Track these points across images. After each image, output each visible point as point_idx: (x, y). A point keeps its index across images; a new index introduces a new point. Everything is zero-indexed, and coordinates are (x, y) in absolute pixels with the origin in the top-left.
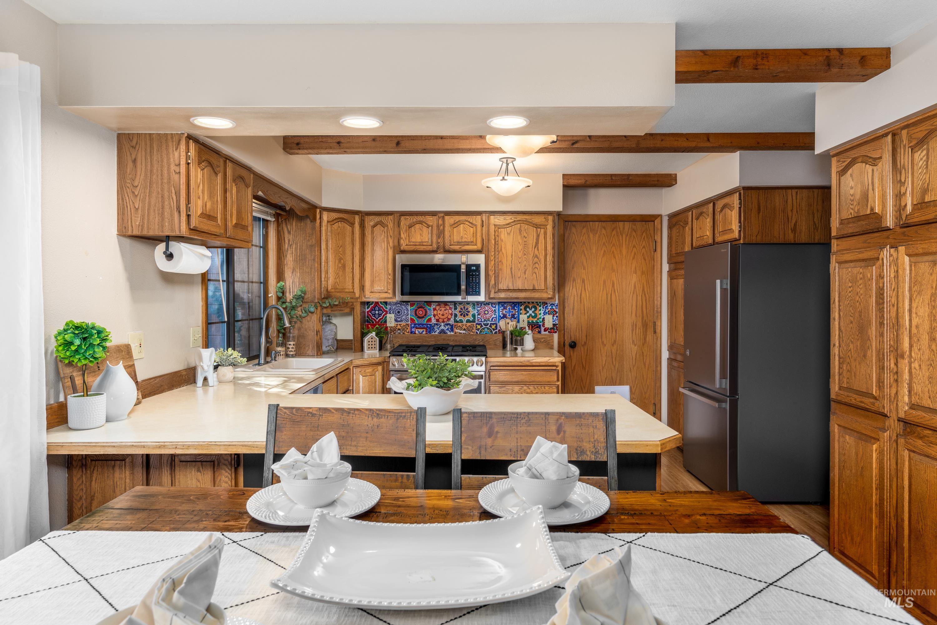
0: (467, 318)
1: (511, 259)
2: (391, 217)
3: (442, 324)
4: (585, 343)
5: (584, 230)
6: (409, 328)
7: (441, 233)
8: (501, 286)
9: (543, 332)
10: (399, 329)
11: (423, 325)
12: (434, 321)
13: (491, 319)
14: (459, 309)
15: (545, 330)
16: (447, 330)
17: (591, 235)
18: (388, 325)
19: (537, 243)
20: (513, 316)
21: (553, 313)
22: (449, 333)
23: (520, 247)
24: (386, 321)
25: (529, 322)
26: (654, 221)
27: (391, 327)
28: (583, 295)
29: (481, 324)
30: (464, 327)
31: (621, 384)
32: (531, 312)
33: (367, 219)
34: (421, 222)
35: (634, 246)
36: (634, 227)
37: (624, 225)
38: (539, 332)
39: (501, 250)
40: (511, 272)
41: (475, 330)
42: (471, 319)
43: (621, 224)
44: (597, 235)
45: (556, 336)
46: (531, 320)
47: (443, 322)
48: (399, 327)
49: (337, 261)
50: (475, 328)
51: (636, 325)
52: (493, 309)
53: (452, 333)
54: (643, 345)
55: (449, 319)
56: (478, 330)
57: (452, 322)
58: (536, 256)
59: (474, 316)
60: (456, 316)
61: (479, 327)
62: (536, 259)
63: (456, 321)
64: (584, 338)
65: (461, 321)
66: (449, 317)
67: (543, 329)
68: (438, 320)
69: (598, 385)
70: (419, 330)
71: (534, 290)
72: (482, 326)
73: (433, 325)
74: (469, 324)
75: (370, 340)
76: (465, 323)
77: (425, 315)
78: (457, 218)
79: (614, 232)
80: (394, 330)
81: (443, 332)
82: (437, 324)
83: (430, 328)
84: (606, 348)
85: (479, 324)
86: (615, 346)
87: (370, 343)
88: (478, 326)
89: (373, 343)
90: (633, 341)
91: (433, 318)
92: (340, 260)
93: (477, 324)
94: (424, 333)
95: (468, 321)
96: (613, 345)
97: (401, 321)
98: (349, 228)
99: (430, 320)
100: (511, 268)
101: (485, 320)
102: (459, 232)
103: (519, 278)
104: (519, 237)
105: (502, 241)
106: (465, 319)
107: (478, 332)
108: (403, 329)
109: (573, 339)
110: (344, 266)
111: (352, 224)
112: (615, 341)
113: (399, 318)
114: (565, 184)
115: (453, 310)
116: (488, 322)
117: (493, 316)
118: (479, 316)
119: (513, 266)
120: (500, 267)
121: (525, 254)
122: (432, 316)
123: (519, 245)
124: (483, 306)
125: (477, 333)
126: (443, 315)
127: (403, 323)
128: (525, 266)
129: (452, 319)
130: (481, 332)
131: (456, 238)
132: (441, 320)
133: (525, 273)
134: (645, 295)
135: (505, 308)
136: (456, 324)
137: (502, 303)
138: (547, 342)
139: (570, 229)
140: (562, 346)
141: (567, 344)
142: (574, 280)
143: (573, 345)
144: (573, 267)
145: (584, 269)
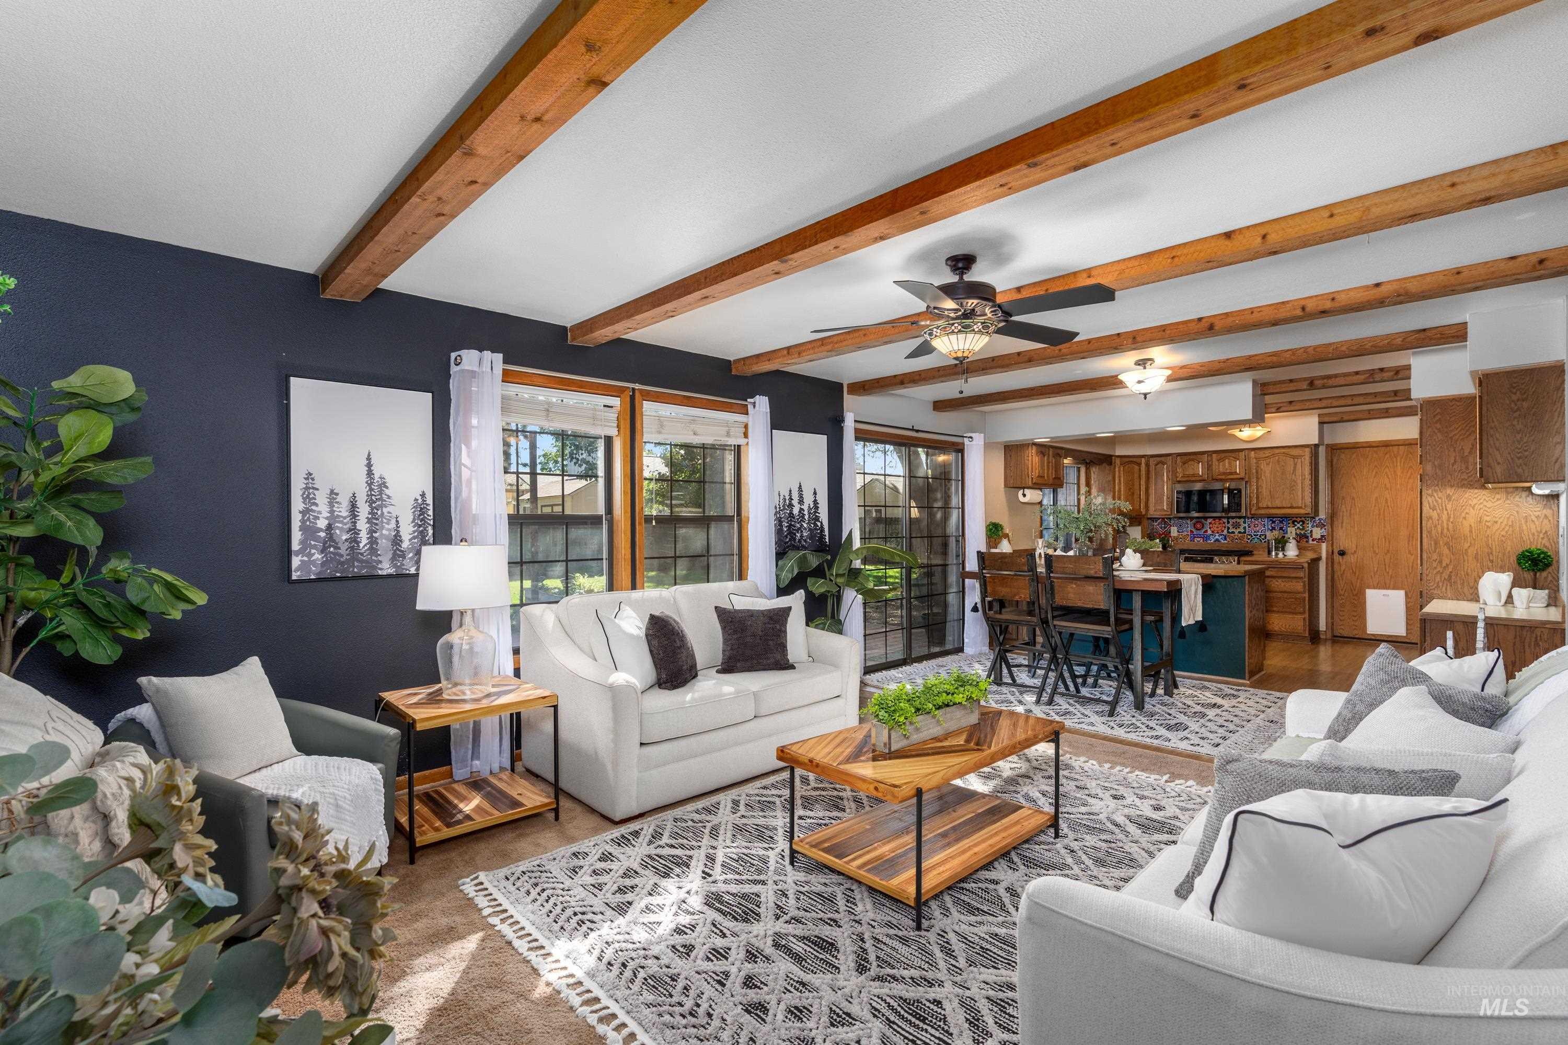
0: (1239, 530)
1: (1271, 483)
2: (1170, 458)
3: (1217, 534)
4: (1355, 552)
5: (1354, 456)
6: (1189, 537)
7: (1209, 467)
8: (1261, 505)
9: (1311, 542)
10: (1180, 538)
11: (1200, 535)
12: (1209, 532)
13: (1260, 531)
14: (1231, 523)
15: (1313, 540)
16: (1221, 538)
17: (1362, 460)
18: (1172, 534)
19: (1294, 471)
20: (1281, 528)
21: (1321, 525)
22: (1222, 541)
23: (1278, 474)
24: (1170, 532)
25: (1297, 534)
27: (1174, 536)
28: (1352, 511)
30: (1236, 537)
31: (1395, 588)
32: (1299, 525)
33: (1151, 460)
34: (1193, 460)
35: (1411, 467)
37: (1398, 449)
38: (1308, 541)
39: (1261, 476)
40: (1271, 493)
41: (1245, 539)
42: (1242, 530)
43: (1395, 448)
44: (1368, 459)
45: (1324, 546)
46: (1298, 532)
47: (1218, 532)
48: (1180, 536)
49: (1127, 491)
52: (1263, 522)
53: (1225, 542)
55: (1222, 531)
56: (1249, 539)
57: (1225, 532)
58: (1294, 481)
59: (1245, 528)
60: (1229, 528)
62: (1294, 483)
63: (1228, 532)
64: (1355, 548)
65: (1233, 533)
66: (1223, 529)
67: (1311, 539)
68: (1213, 531)
69: (1369, 588)
70: (1197, 538)
71: (1291, 507)
72: (1251, 536)
73: (1209, 535)
74: (1240, 534)
76: (1236, 533)
77: (1203, 527)
78: (1223, 455)
79: (1388, 456)
80: (1177, 538)
81: (1217, 540)
82: (1212, 534)
84: (1378, 556)
86: (1389, 555)
88: (1248, 536)
91: (1209, 530)
92: (1130, 489)
94: (1202, 540)
95: (1240, 532)
96: (1386, 554)
97: (1182, 531)
98: (1137, 467)
99: (1206, 531)
100: (1271, 491)
101: (1255, 531)
102: (1224, 465)
103: (1278, 498)
104: (1277, 466)
105: (1262, 470)
106: (1236, 531)
107: (1249, 541)
108: (1184, 538)
109: (1342, 548)
110: (1133, 494)
111: (1139, 464)
112: (1388, 551)
113: (1181, 529)
114: (1321, 420)
115: (1226, 524)
116: (1258, 533)
117: (1263, 528)
118: (1249, 528)
119: (1273, 489)
120: (1260, 490)
121: (1283, 479)
124: (1253, 520)
125: (1247, 541)
126: (1217, 527)
127: (1184, 533)
128: (1283, 488)
130: (1251, 541)
131: (1222, 470)
132: (1215, 531)
133: (1283, 494)
135: (1274, 522)
136: (1229, 534)
137: (1271, 518)
138: (1314, 550)
139: (1339, 455)
140: (1331, 555)
141: (1336, 551)
142: (1343, 498)
143: (1342, 553)
144: (1342, 487)
145: (1354, 488)
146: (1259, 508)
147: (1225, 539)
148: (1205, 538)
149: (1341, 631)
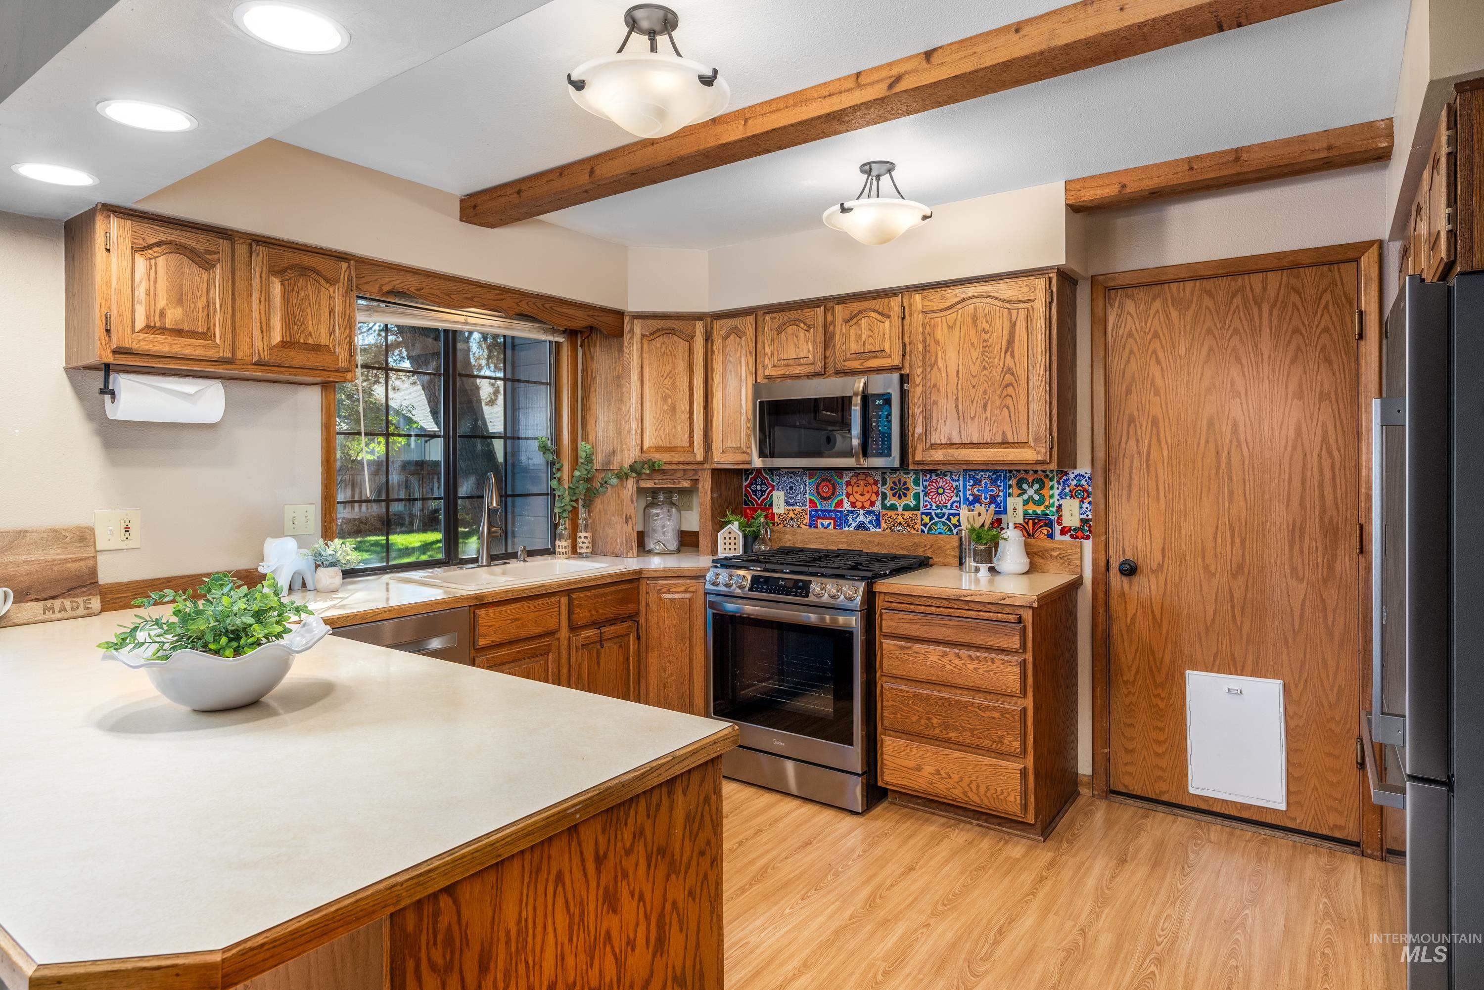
0: (905, 501)
1: (956, 379)
2: (751, 319)
3: (861, 512)
4: (1160, 566)
5: (1157, 305)
6: (807, 517)
7: (828, 339)
8: (935, 438)
9: (1058, 536)
10: (792, 519)
11: (829, 511)
12: (847, 506)
13: (949, 505)
14: (889, 484)
15: (1063, 532)
16: (870, 522)
17: (1174, 314)
18: (776, 510)
19: (1011, 342)
20: (993, 500)
21: (1081, 494)
22: (872, 529)
23: (975, 354)
24: (771, 505)
25: (1026, 514)
26: (1357, 260)
27: (780, 514)
28: (1154, 454)
29: (930, 514)
30: (900, 519)
31: (1257, 672)
32: (1031, 492)
33: (718, 324)
34: (796, 322)
36: (1293, 281)
37: (1264, 282)
38: (1051, 536)
39: (936, 362)
40: (957, 407)
41: (918, 526)
42: (913, 503)
43: (1256, 279)
44: (1190, 313)
45: (1088, 545)
46: (1031, 508)
47: (863, 507)
48: (791, 515)
49: (660, 401)
50: (919, 522)
51: (1302, 530)
52: (954, 484)
53: (878, 530)
54: (1325, 581)
55: (873, 504)
56: (925, 525)
57: (878, 507)
58: (1010, 371)
59: (917, 496)
60: (884, 496)
61: (926, 519)
62: (1008, 378)
63: (884, 507)
64: (1158, 557)
65: (893, 508)
66: (874, 498)
67: (1057, 529)
68: (853, 505)
69: (1195, 667)
70: (823, 521)
71: (1004, 444)
72: (932, 519)
73: (846, 512)
74: (908, 514)
75: (728, 536)
76: (900, 509)
77: (833, 494)
78: (855, 307)
79: (1237, 301)
80: (784, 519)
81: (861, 526)
82: (852, 512)
83: (840, 519)
84: (1215, 582)
85: (927, 514)
86: (1241, 580)
87: (727, 541)
88: (924, 517)
89: (732, 541)
90: (1294, 570)
91: (846, 500)
92: (666, 398)
93: (922, 513)
94: (832, 526)
95: (906, 508)
96: (1234, 576)
97: (795, 504)
98: (683, 345)
99: (840, 503)
100: (957, 399)
101: (938, 507)
102: (859, 334)
103: (972, 418)
104: (973, 332)
105: (937, 343)
106: (900, 504)
107: (926, 530)
108: (797, 519)
109: (1129, 556)
110: (673, 409)
111: (690, 338)
112: (1240, 567)
113: (792, 498)
114: (1071, 201)
115: (879, 485)
116: (944, 511)
117: (954, 499)
118: (926, 498)
119: (960, 395)
120: (933, 398)
121: (985, 368)
122: (844, 497)
123: (972, 350)
124: (934, 477)
125: (923, 531)
126: (862, 495)
127: (798, 508)
128: (985, 392)
129: (878, 504)
130: (930, 529)
131: (853, 346)
132: (859, 505)
133: (985, 408)
134: (1330, 453)
135: (977, 482)
136: (884, 512)
137: (970, 471)
138: (1065, 559)
139: (1122, 306)
140: (1103, 570)
141: (1115, 565)
142: (1131, 420)
143: (1130, 570)
144: (1129, 392)
145: (1157, 393)
146: (933, 446)
147: (878, 524)
148: (840, 520)
149: (1127, 780)
